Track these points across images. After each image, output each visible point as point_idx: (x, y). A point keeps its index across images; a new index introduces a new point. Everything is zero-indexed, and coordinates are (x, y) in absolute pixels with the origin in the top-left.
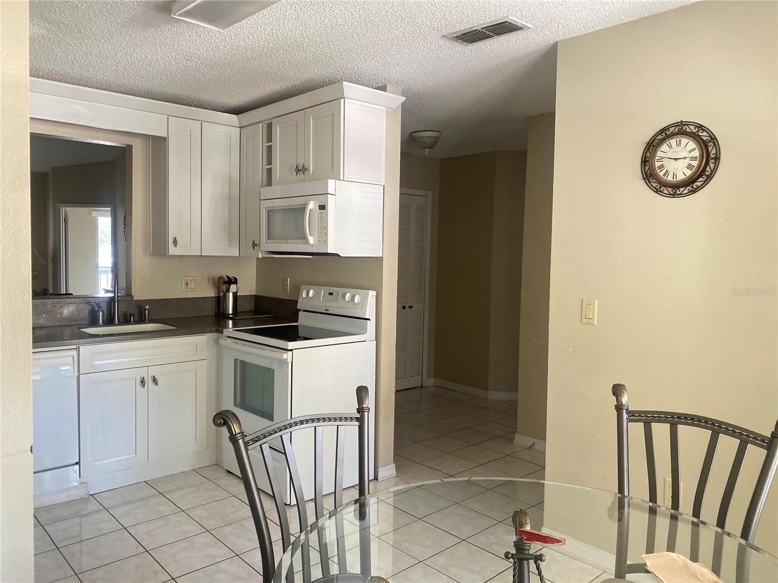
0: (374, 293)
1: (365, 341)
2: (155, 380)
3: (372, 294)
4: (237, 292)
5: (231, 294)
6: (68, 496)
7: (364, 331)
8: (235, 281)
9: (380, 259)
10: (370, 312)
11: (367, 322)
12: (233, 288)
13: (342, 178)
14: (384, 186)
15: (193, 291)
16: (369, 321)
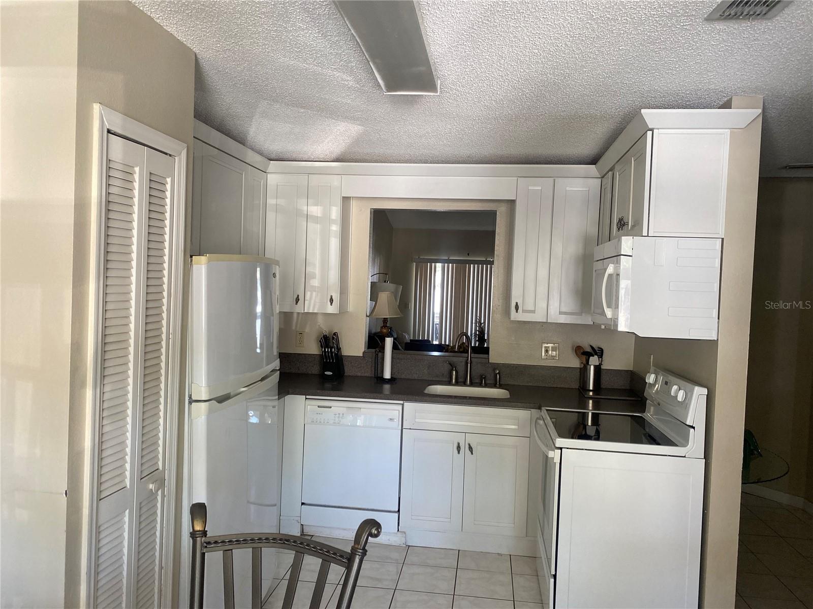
0: (705, 391)
1: (685, 457)
2: (470, 448)
3: (700, 393)
4: (600, 364)
5: (592, 368)
6: (389, 540)
7: (684, 442)
8: (600, 353)
9: (713, 344)
10: (695, 415)
11: (689, 431)
12: (594, 361)
13: (645, 233)
14: (723, 239)
15: (554, 359)
16: (692, 430)
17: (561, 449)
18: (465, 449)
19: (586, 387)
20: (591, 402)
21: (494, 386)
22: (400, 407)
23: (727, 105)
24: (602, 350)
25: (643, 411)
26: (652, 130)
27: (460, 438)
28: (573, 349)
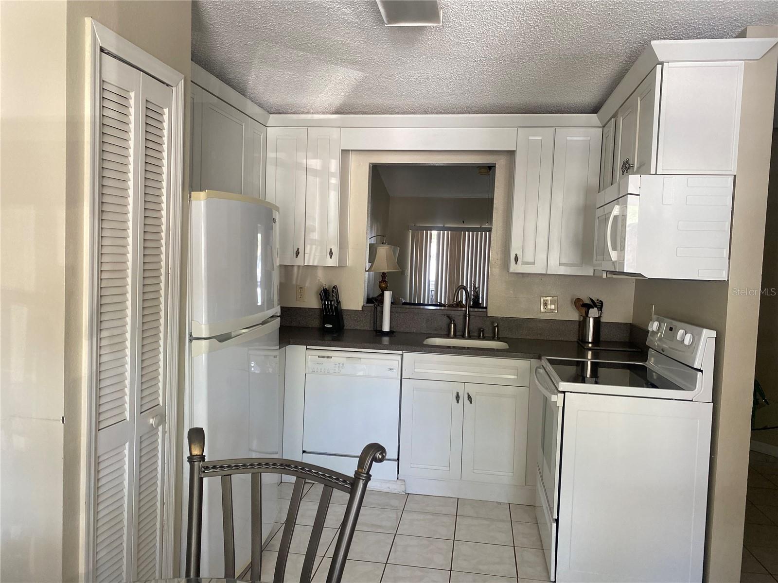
0: (714, 334)
1: (692, 401)
2: (469, 398)
3: (708, 336)
4: (600, 317)
5: (592, 320)
6: (389, 488)
7: (691, 386)
8: (599, 305)
10: (703, 358)
11: (697, 375)
12: (593, 313)
13: (653, 171)
14: (735, 176)
15: (552, 312)
16: (699, 373)
17: (564, 392)
18: (463, 398)
19: (585, 340)
20: (590, 353)
21: (493, 338)
22: (399, 357)
23: (743, 35)
24: (602, 303)
25: (645, 359)
26: (662, 63)
27: (459, 388)
28: (572, 301)
